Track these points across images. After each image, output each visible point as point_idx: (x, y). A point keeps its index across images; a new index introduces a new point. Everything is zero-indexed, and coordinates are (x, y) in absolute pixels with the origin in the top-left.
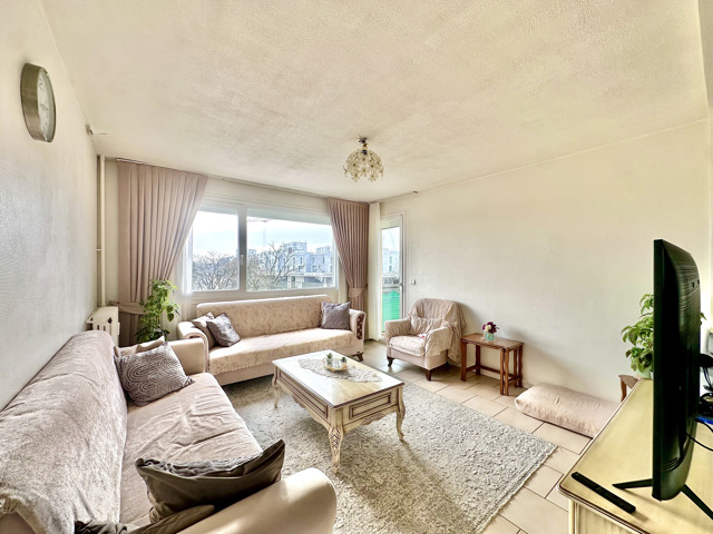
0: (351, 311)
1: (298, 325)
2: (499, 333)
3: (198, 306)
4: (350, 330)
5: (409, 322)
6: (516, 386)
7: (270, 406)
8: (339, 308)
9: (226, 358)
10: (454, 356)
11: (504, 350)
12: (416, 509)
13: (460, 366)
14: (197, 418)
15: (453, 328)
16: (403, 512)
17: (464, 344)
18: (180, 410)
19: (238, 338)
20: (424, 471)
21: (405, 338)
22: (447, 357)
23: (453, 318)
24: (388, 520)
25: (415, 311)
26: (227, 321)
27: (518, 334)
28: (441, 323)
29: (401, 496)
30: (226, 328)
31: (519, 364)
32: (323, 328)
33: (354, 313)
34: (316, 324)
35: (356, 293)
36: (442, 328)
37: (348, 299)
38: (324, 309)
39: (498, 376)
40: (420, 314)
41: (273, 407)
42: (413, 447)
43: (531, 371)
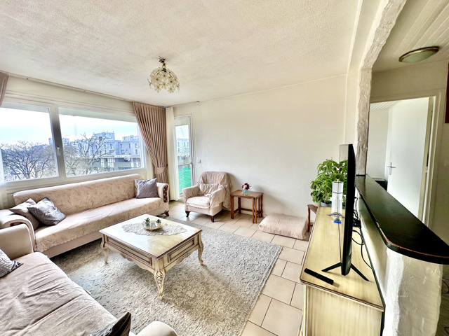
0: (158, 184)
1: (117, 198)
2: (251, 189)
3: (15, 195)
4: (158, 197)
5: (198, 188)
6: (260, 217)
7: (101, 263)
8: (149, 183)
9: (54, 235)
10: (226, 205)
11: (254, 199)
12: (217, 306)
13: (230, 210)
14: (31, 299)
15: (225, 188)
16: (209, 311)
17: (232, 197)
18: (10, 295)
19: (63, 216)
20: (218, 281)
21: (197, 198)
22: (223, 206)
23: (225, 182)
24: (201, 320)
25: (201, 180)
26: (50, 204)
27: (261, 188)
28: (218, 187)
29: (207, 301)
30: (50, 210)
31: (261, 205)
32: (138, 198)
33: (161, 186)
34: (131, 196)
35: (160, 171)
36: (219, 189)
37: (155, 176)
38: (138, 184)
39: (251, 213)
40: (205, 181)
41: (103, 263)
42: (209, 267)
43: (267, 208)
